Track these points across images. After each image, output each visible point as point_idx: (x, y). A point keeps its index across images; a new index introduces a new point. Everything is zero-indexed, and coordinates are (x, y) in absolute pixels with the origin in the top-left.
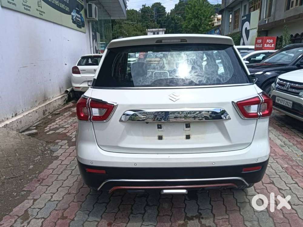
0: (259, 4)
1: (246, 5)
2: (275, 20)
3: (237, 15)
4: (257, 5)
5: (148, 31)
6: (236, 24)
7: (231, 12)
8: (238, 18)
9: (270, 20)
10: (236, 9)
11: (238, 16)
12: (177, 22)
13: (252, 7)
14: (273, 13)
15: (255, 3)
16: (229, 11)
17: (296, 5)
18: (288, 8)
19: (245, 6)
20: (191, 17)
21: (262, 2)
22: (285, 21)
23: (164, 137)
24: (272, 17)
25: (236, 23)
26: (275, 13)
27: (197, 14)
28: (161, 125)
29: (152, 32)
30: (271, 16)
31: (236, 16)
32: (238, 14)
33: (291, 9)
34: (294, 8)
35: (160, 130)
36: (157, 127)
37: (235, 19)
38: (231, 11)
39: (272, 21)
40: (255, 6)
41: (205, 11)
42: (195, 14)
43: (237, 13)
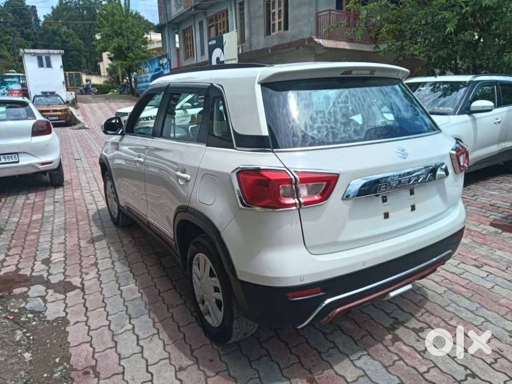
0: (224, 22)
1: (202, 21)
2: (253, 49)
3: (188, 35)
4: (220, 24)
5: (25, 53)
6: (189, 51)
7: (177, 31)
8: (190, 41)
9: (244, 49)
10: (184, 27)
11: (190, 37)
12: (67, 40)
13: (213, 26)
14: (248, 38)
15: (217, 21)
16: (174, 29)
17: (280, 29)
18: (268, 33)
19: (201, 23)
20: (109, 33)
21: (227, 20)
22: (270, 51)
23: (390, 215)
24: (246, 44)
25: (188, 49)
26: (250, 38)
27: (120, 28)
28: (385, 197)
29: (34, 55)
30: (244, 42)
31: (187, 38)
32: (190, 35)
33: (272, 34)
34: (277, 34)
35: (385, 203)
36: (381, 201)
37: (185, 43)
38: (176, 29)
39: (248, 50)
40: (217, 24)
41: (133, 25)
42: (116, 29)
43: (187, 33)
